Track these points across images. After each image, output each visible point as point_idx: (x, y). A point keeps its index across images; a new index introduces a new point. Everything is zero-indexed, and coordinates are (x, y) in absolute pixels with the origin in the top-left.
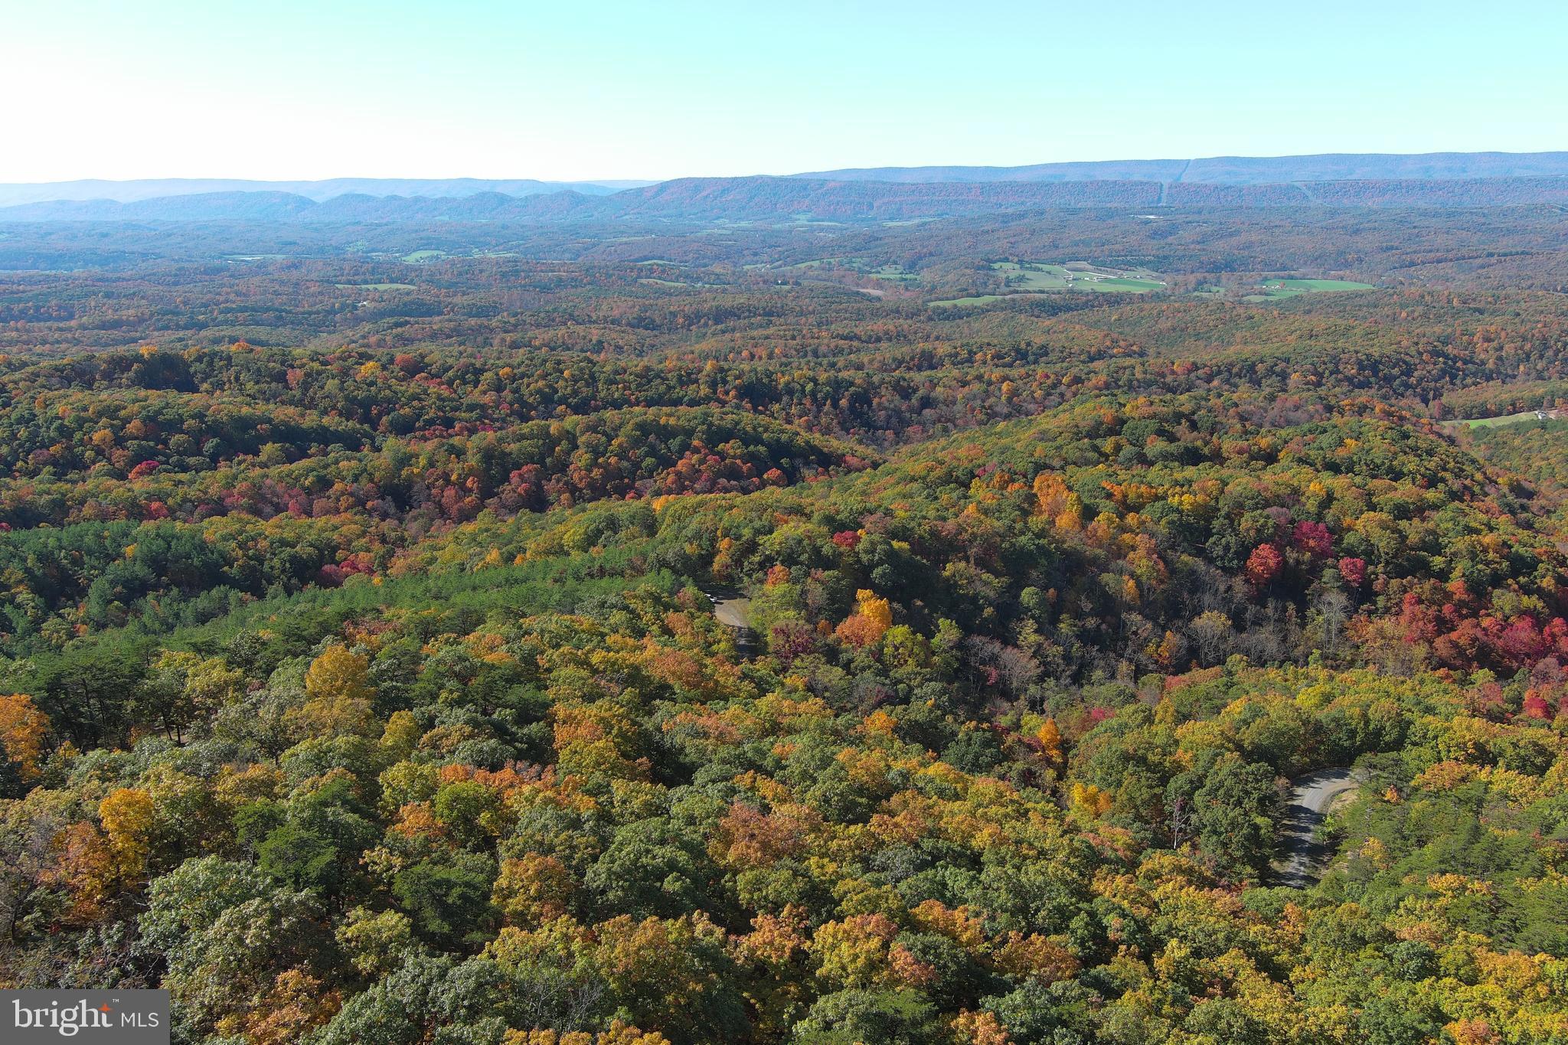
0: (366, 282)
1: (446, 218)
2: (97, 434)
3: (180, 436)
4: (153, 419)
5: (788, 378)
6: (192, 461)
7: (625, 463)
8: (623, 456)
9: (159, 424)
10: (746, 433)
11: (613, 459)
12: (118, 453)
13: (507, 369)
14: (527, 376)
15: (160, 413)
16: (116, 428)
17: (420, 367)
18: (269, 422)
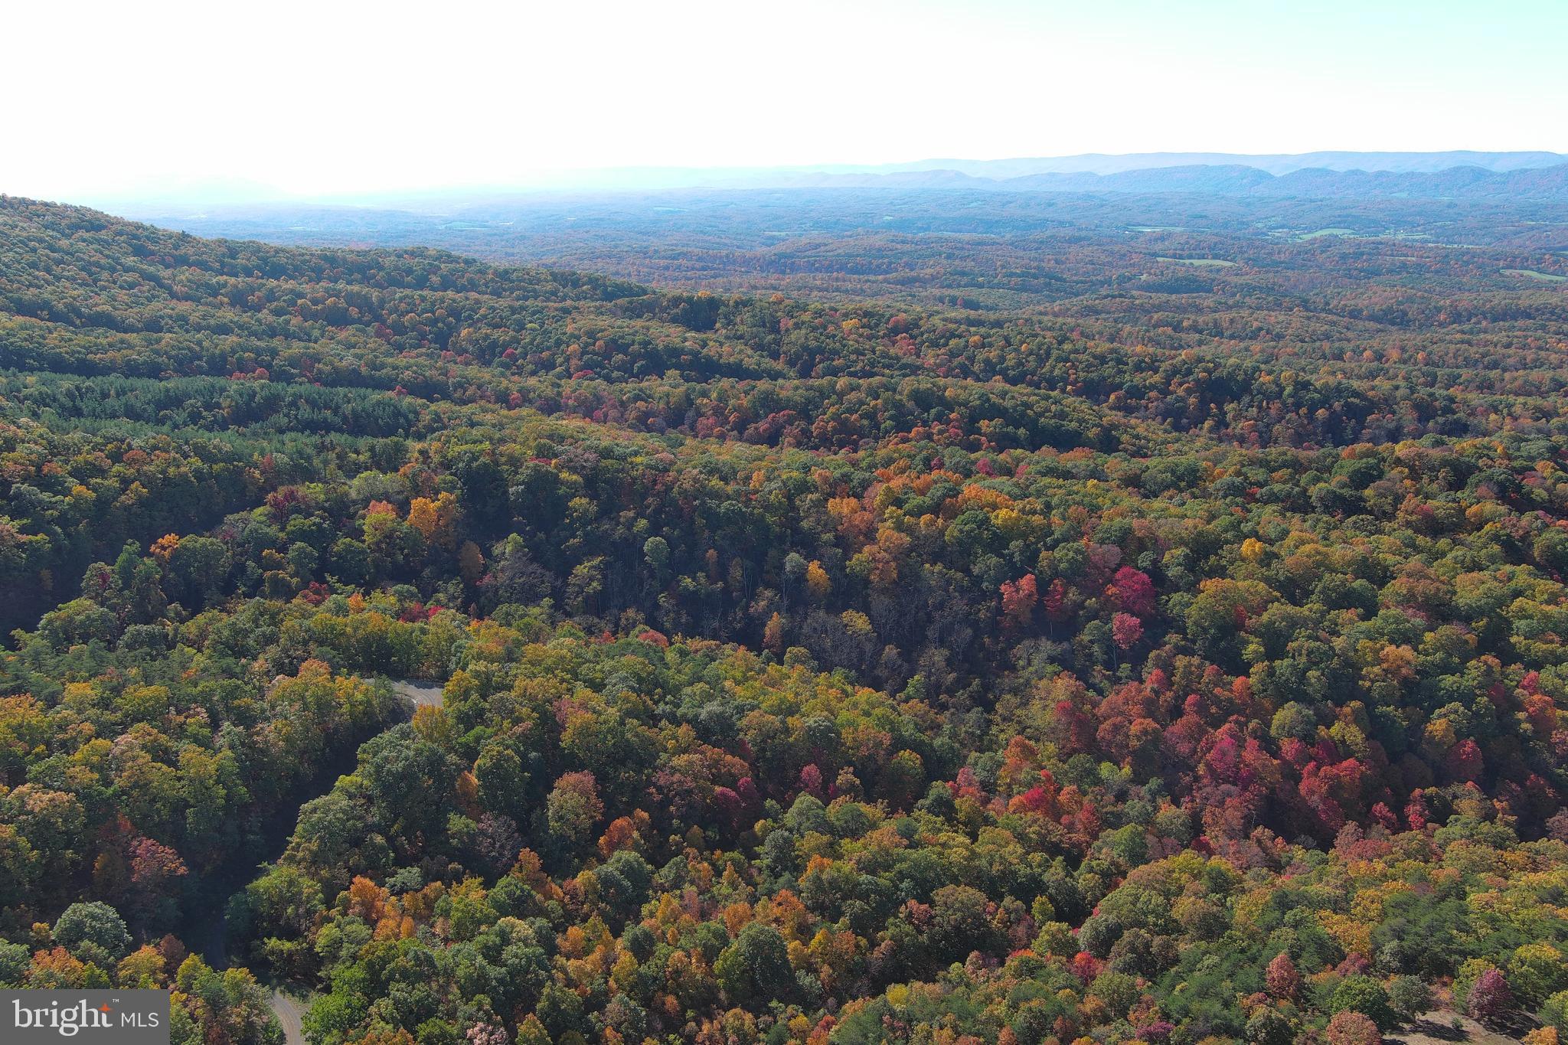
0: (1190, 257)
1: (1404, 195)
2: (574, 347)
3: (621, 356)
4: (614, 341)
5: (1271, 378)
6: (615, 374)
7: (865, 422)
8: (871, 416)
9: (615, 345)
10: (1023, 415)
11: (854, 416)
12: (574, 362)
13: (976, 338)
14: (991, 345)
15: (622, 337)
16: (587, 345)
17: (910, 328)
18: (695, 354)
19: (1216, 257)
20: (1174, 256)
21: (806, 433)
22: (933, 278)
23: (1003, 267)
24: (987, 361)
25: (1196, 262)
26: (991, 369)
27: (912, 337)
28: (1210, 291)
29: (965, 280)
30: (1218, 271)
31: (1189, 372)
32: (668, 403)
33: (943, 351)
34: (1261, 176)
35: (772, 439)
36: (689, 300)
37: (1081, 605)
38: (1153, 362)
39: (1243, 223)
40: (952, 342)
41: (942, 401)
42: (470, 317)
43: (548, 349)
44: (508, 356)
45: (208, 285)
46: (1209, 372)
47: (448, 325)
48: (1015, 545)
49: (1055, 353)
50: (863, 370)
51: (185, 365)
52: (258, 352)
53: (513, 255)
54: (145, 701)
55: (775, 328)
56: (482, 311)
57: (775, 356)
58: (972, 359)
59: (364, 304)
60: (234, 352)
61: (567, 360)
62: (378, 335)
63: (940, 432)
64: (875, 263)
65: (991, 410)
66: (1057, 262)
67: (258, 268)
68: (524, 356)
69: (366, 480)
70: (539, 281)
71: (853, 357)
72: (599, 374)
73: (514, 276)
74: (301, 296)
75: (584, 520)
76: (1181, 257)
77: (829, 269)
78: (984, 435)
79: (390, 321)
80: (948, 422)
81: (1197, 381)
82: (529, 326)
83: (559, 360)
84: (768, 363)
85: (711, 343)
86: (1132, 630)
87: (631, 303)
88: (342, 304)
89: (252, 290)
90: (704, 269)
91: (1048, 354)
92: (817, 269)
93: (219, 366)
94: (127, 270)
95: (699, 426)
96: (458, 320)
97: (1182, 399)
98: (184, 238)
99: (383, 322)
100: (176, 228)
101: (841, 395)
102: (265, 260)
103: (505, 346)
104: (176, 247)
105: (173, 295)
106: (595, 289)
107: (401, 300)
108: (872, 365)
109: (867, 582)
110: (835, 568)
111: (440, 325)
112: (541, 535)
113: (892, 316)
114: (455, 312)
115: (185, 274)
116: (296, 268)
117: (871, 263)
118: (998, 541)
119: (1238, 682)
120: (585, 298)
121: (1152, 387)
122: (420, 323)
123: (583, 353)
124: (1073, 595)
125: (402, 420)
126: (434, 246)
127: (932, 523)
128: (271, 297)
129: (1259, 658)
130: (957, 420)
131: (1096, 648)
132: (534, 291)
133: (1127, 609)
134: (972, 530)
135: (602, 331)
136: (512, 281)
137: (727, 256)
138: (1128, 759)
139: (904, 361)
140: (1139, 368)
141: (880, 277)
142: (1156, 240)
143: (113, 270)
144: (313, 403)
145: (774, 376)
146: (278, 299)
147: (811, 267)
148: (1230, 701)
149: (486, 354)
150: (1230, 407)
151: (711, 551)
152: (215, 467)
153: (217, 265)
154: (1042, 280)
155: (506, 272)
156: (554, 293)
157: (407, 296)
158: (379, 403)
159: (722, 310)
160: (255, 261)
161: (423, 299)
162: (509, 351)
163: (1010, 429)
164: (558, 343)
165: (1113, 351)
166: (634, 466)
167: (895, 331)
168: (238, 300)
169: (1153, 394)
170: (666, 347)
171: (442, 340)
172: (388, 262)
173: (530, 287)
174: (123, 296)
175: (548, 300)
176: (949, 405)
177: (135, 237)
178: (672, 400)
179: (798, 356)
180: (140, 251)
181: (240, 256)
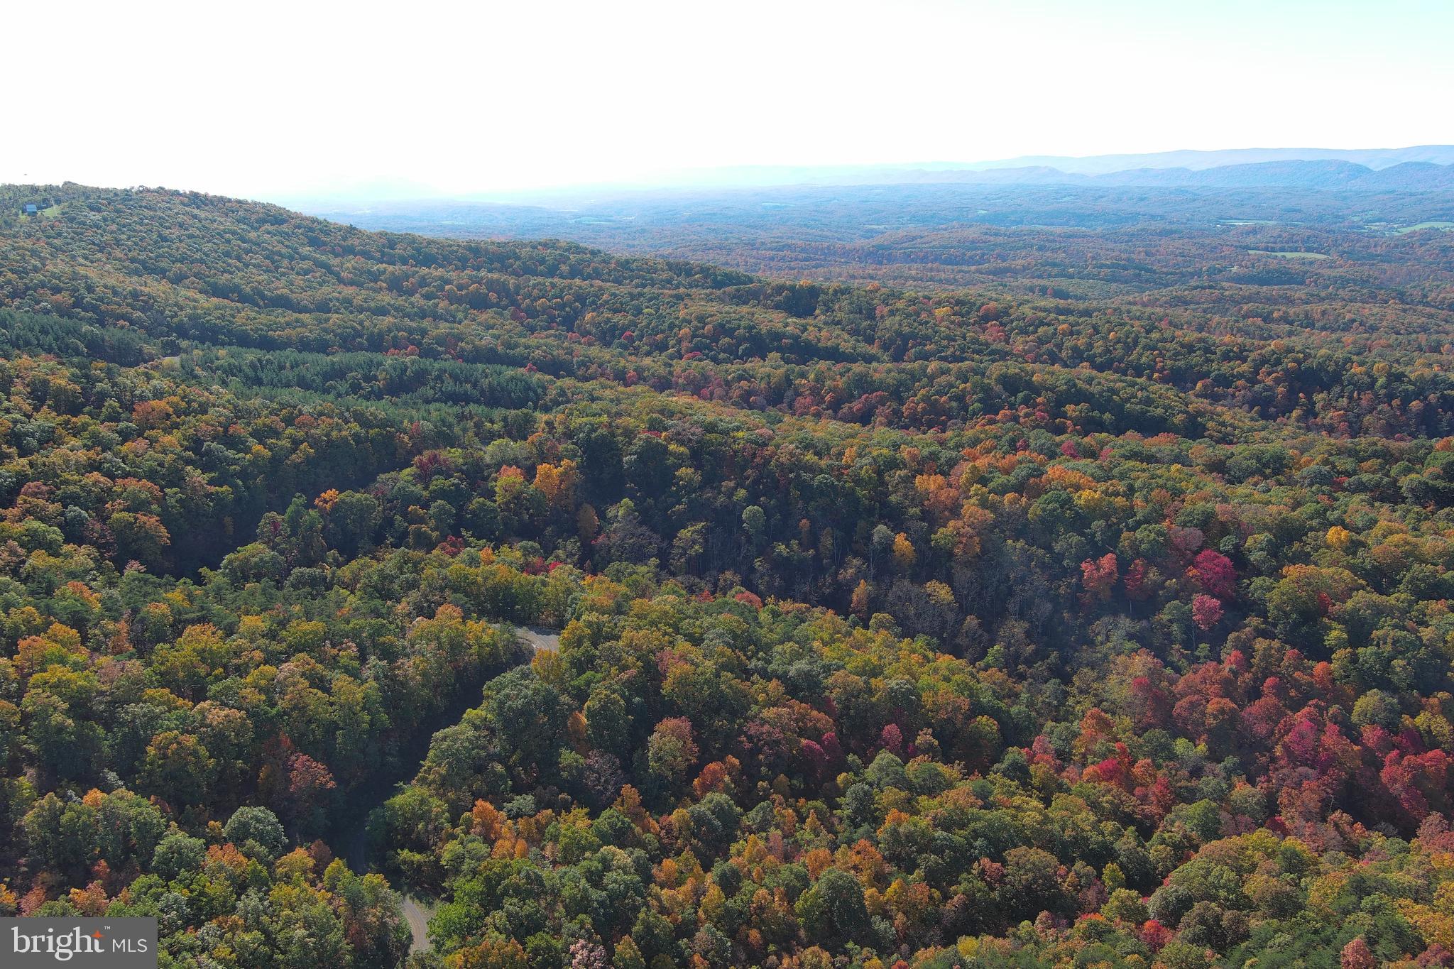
0: (1283, 250)
2: (685, 331)
3: (727, 339)
4: (722, 326)
5: (1363, 369)
6: (722, 356)
7: (954, 404)
8: (960, 398)
9: (723, 329)
10: (1109, 400)
11: (944, 399)
12: (685, 344)
13: (1065, 326)
14: (1079, 333)
15: (729, 322)
16: (697, 328)
17: (1000, 316)
18: (796, 338)
19: (1309, 250)
20: (1266, 249)
21: (897, 413)
22: (1024, 268)
23: (1093, 258)
24: (1075, 349)
25: (1289, 255)
26: (1078, 356)
27: (1001, 324)
28: (1302, 283)
29: (1056, 270)
30: (1311, 263)
31: (1278, 362)
32: (769, 383)
33: (1031, 338)
34: (1358, 171)
35: (865, 418)
36: (792, 288)
37: (1162, 586)
38: (1241, 352)
39: (1338, 217)
40: (1041, 330)
41: (1030, 386)
42: (594, 302)
43: (662, 332)
44: (626, 338)
45: (369, 272)
46: (1299, 362)
47: (575, 310)
48: (1098, 525)
49: (1142, 341)
50: (953, 354)
51: (348, 342)
52: (410, 331)
53: (634, 246)
54: (305, 634)
55: (871, 315)
56: (605, 297)
57: (870, 340)
58: (1060, 346)
59: (502, 290)
60: (390, 331)
61: (679, 342)
62: (514, 317)
63: (1027, 415)
64: (969, 254)
65: (1075, 395)
66: (1147, 254)
67: (412, 257)
68: (641, 338)
69: (499, 446)
70: (656, 271)
71: (945, 343)
72: (707, 355)
73: (634, 266)
74: (448, 282)
75: (689, 488)
76: (1273, 250)
77: (924, 260)
78: (1070, 419)
79: (524, 305)
80: (1035, 406)
81: (1286, 371)
82: (646, 311)
83: (672, 343)
84: (864, 347)
85: (811, 328)
86: (1212, 611)
87: (738, 290)
88: (483, 290)
89: (407, 277)
90: (806, 260)
91: (1136, 342)
92: (912, 261)
93: (377, 343)
94: (303, 258)
95: (797, 405)
96: (584, 305)
97: (1270, 389)
98: (351, 230)
99: (518, 307)
100: (344, 222)
101: (931, 378)
102: (418, 250)
103: (624, 329)
104: (344, 239)
105: (341, 281)
106: (706, 277)
107: (534, 286)
108: (963, 350)
109: (951, 555)
110: (921, 541)
111: (567, 309)
112: (650, 501)
113: (983, 304)
114: (580, 298)
115: (351, 262)
116: (445, 258)
117: (964, 254)
118: (1080, 521)
119: (1319, 667)
120: (697, 286)
121: (1241, 376)
122: (550, 307)
123: (694, 336)
124: (1153, 575)
125: (531, 394)
126: (564, 238)
127: (1016, 501)
128: (423, 282)
129: (1341, 644)
130: (1043, 404)
131: (1175, 627)
132: (652, 279)
133: (1209, 590)
134: (1055, 510)
135: (712, 316)
136: (632, 271)
137: (828, 247)
138: (1204, 737)
139: (993, 347)
140: (1226, 357)
141: (973, 268)
142: (1248, 233)
143: (291, 258)
144: (455, 378)
145: (869, 359)
146: (428, 285)
147: (907, 258)
148: (1310, 685)
149: (607, 336)
150: (1319, 398)
151: (804, 521)
152: (371, 431)
153: (378, 255)
154: (1131, 272)
155: (627, 262)
156: (669, 281)
157: (539, 283)
158: (512, 378)
159: (822, 297)
160: (410, 251)
161: (553, 286)
162: (628, 333)
163: (1096, 413)
164: (671, 327)
165: (1200, 340)
166: (735, 440)
167: (986, 318)
168: (395, 285)
169: (1241, 383)
170: (769, 331)
171: (569, 323)
172: (524, 253)
173: (648, 276)
174: (299, 281)
175: (664, 287)
176: (1036, 390)
177: (311, 230)
178: (773, 380)
179: (892, 341)
180: (314, 242)
181: (398, 246)
